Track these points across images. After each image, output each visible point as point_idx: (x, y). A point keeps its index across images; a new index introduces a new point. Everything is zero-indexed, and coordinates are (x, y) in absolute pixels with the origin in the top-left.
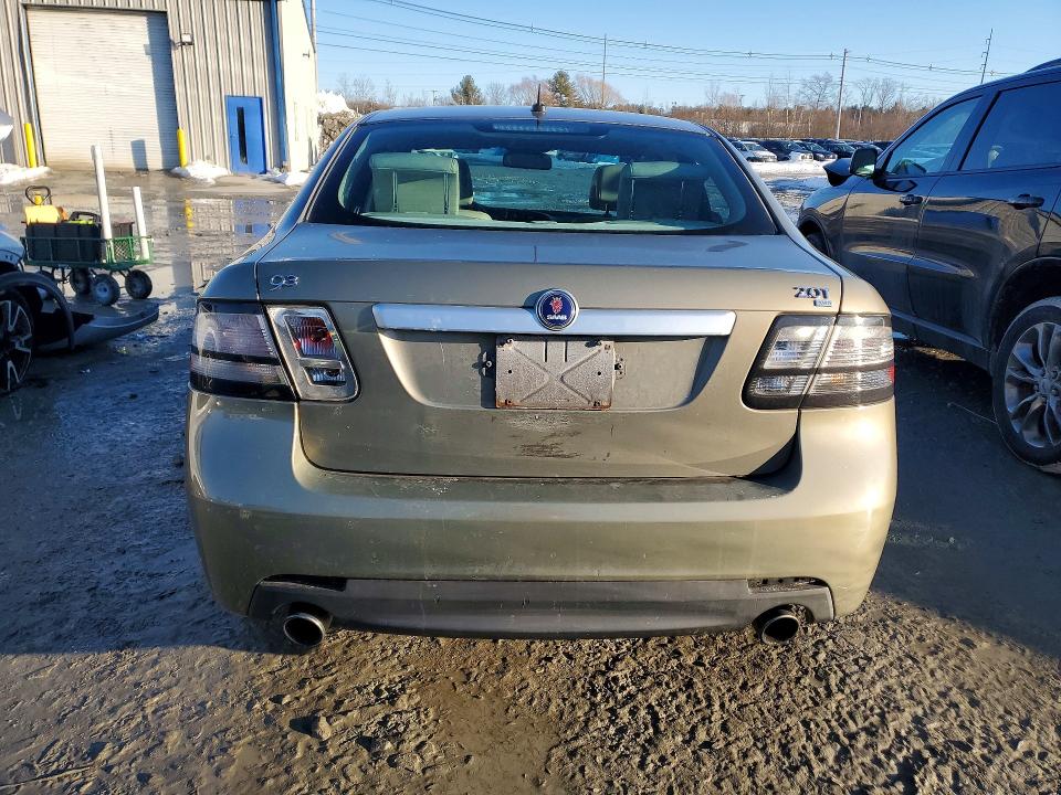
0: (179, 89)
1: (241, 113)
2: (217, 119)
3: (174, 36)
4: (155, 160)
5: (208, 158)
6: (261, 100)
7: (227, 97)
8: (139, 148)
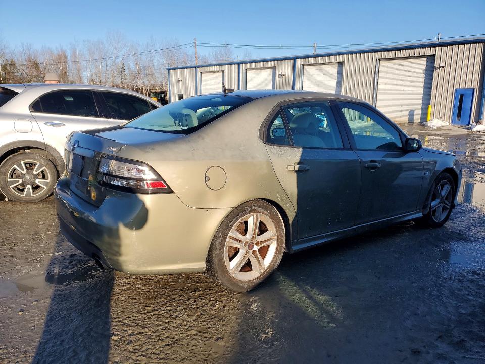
0: (434, 88)
1: (462, 96)
2: (449, 100)
3: (437, 64)
4: (417, 119)
5: (441, 118)
6: (474, 90)
7: (456, 89)
8: (411, 114)
